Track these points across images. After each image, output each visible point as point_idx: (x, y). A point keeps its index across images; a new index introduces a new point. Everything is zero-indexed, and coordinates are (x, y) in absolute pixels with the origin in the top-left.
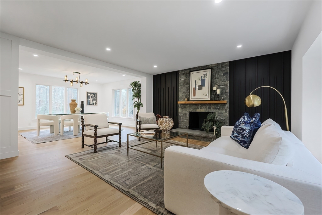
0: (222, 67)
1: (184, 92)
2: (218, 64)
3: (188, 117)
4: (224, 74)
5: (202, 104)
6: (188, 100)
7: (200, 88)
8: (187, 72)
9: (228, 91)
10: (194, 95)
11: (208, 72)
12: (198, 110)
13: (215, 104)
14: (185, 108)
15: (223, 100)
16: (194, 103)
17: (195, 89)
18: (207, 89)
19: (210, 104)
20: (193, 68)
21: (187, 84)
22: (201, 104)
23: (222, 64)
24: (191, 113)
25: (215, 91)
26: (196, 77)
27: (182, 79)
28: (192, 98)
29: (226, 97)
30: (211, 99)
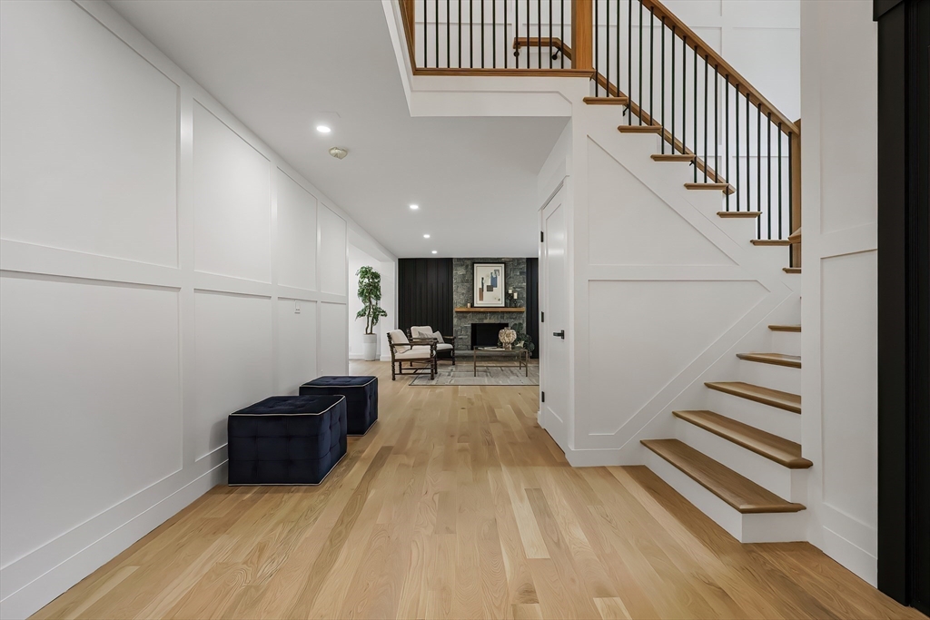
0: (519, 264)
1: (463, 294)
2: (514, 259)
3: (470, 331)
4: (521, 273)
5: (492, 311)
6: (472, 306)
7: (490, 289)
8: (469, 262)
9: (525, 296)
10: (481, 298)
11: (501, 268)
12: (486, 321)
13: (509, 312)
14: (466, 317)
15: (520, 307)
16: (482, 310)
17: (482, 290)
18: (499, 291)
19: (503, 312)
20: (478, 259)
21: (467, 281)
22: (490, 312)
23: (518, 259)
24: (474, 326)
25: (512, 296)
26: (482, 273)
27: (459, 272)
28: (478, 303)
29: (523, 302)
30: (506, 307)
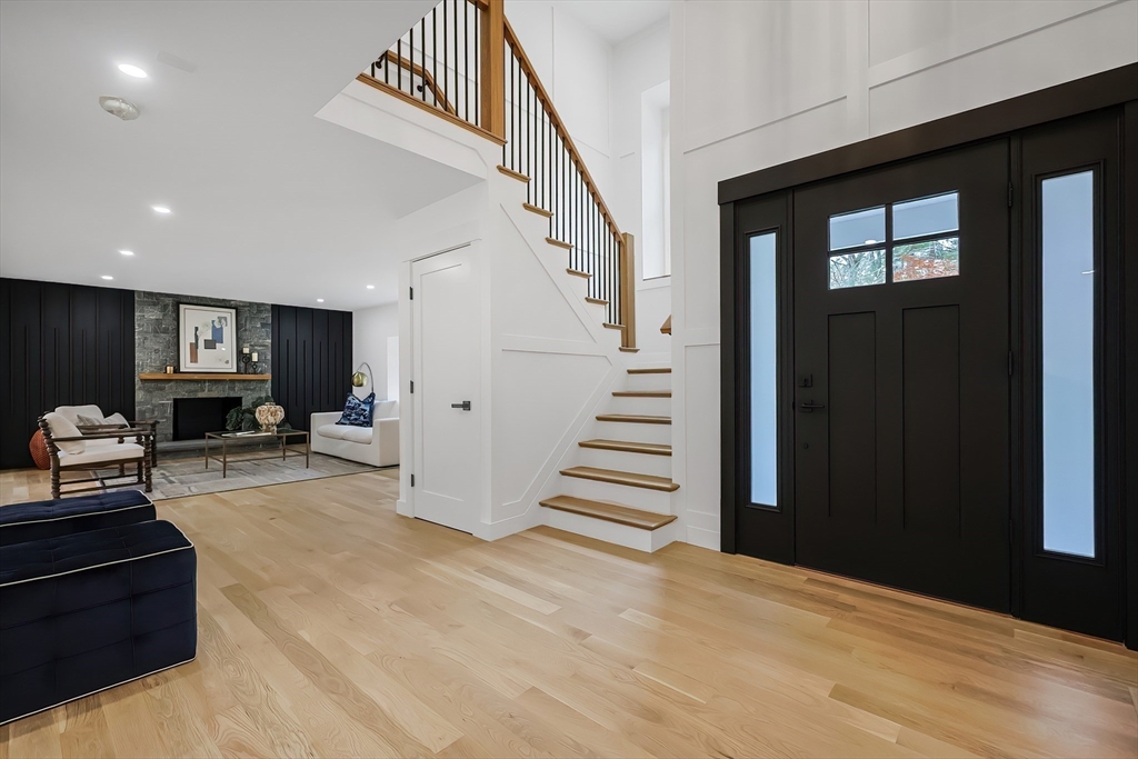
0: (260, 312)
1: (156, 351)
2: (251, 304)
3: (170, 411)
4: (263, 325)
5: (215, 379)
6: (177, 370)
7: (210, 345)
8: (169, 301)
9: (269, 357)
10: (194, 358)
11: (230, 315)
12: (200, 395)
13: (244, 381)
14: (162, 389)
15: (261, 373)
16: (196, 377)
17: (194, 347)
18: (227, 348)
19: (232, 381)
20: (187, 297)
21: (166, 331)
22: (209, 381)
23: (259, 305)
24: (175, 400)
25: (249, 357)
26: (193, 321)
27: (145, 317)
28: (186, 365)
29: (267, 366)
30: (238, 372)
